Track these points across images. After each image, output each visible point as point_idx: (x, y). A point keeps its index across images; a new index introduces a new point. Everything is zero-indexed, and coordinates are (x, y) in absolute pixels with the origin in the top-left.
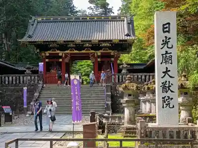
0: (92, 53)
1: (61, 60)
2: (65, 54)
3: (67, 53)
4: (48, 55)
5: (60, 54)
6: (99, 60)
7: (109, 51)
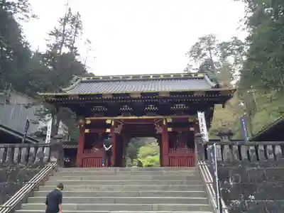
0: (158, 119)
1: (108, 130)
2: (115, 120)
3: (119, 120)
4: (88, 122)
5: (109, 122)
6: (170, 129)
7: (186, 116)
